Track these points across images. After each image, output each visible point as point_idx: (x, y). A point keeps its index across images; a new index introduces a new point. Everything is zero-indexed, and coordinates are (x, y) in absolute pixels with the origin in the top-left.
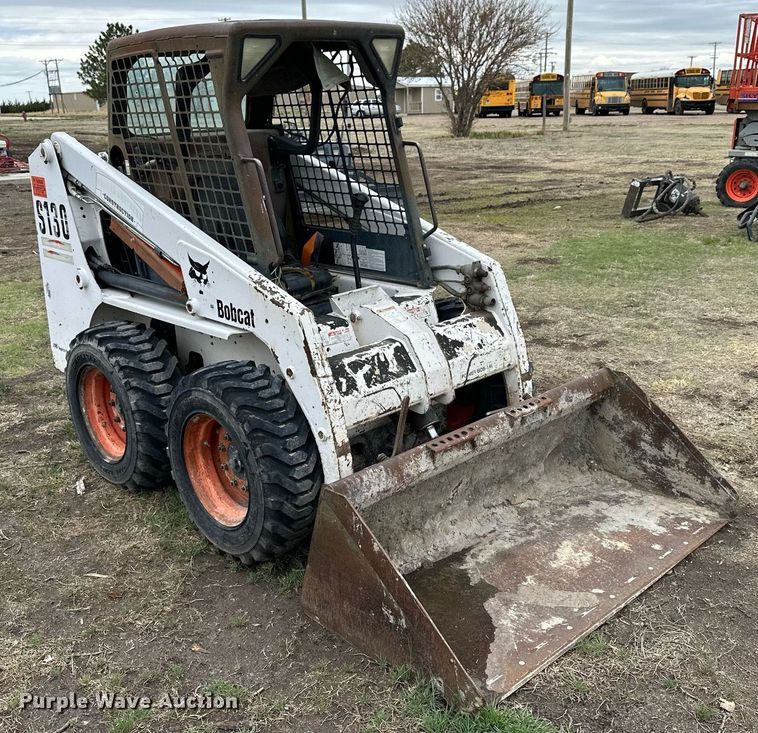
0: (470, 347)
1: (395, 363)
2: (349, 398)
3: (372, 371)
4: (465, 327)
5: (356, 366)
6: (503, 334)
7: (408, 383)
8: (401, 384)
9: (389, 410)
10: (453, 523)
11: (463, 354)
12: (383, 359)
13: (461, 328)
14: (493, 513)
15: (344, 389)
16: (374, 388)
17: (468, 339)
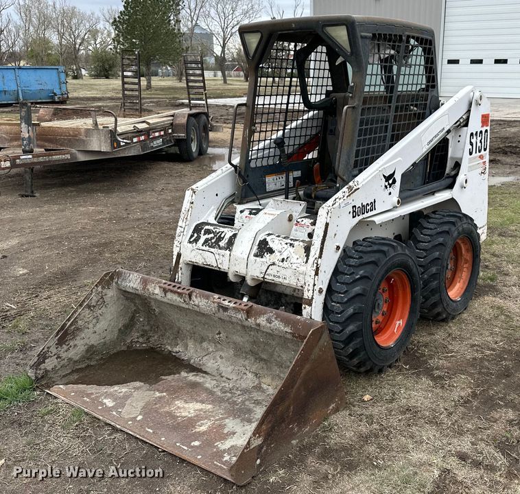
0: (275, 257)
1: (226, 241)
2: (190, 245)
3: (212, 238)
4: (286, 244)
5: (208, 232)
6: (307, 262)
7: (223, 256)
8: (219, 254)
9: (209, 265)
10: (221, 357)
11: (268, 258)
12: (222, 236)
13: (283, 243)
14: (245, 373)
15: (191, 240)
16: (204, 248)
17: (280, 252)
